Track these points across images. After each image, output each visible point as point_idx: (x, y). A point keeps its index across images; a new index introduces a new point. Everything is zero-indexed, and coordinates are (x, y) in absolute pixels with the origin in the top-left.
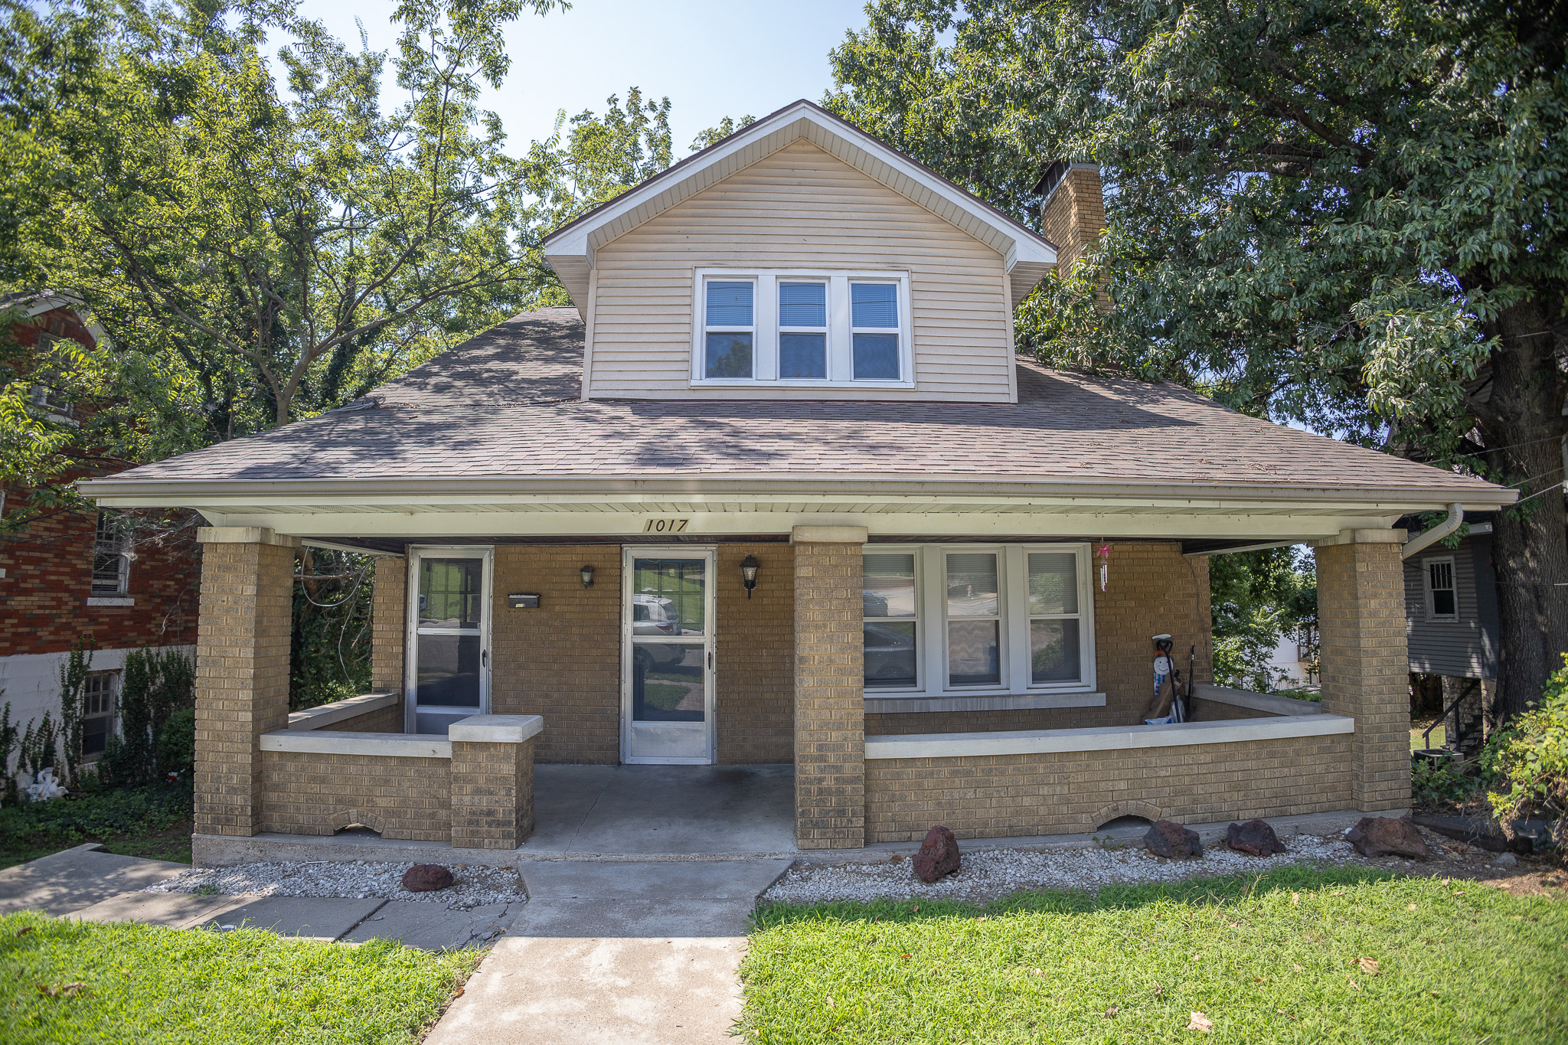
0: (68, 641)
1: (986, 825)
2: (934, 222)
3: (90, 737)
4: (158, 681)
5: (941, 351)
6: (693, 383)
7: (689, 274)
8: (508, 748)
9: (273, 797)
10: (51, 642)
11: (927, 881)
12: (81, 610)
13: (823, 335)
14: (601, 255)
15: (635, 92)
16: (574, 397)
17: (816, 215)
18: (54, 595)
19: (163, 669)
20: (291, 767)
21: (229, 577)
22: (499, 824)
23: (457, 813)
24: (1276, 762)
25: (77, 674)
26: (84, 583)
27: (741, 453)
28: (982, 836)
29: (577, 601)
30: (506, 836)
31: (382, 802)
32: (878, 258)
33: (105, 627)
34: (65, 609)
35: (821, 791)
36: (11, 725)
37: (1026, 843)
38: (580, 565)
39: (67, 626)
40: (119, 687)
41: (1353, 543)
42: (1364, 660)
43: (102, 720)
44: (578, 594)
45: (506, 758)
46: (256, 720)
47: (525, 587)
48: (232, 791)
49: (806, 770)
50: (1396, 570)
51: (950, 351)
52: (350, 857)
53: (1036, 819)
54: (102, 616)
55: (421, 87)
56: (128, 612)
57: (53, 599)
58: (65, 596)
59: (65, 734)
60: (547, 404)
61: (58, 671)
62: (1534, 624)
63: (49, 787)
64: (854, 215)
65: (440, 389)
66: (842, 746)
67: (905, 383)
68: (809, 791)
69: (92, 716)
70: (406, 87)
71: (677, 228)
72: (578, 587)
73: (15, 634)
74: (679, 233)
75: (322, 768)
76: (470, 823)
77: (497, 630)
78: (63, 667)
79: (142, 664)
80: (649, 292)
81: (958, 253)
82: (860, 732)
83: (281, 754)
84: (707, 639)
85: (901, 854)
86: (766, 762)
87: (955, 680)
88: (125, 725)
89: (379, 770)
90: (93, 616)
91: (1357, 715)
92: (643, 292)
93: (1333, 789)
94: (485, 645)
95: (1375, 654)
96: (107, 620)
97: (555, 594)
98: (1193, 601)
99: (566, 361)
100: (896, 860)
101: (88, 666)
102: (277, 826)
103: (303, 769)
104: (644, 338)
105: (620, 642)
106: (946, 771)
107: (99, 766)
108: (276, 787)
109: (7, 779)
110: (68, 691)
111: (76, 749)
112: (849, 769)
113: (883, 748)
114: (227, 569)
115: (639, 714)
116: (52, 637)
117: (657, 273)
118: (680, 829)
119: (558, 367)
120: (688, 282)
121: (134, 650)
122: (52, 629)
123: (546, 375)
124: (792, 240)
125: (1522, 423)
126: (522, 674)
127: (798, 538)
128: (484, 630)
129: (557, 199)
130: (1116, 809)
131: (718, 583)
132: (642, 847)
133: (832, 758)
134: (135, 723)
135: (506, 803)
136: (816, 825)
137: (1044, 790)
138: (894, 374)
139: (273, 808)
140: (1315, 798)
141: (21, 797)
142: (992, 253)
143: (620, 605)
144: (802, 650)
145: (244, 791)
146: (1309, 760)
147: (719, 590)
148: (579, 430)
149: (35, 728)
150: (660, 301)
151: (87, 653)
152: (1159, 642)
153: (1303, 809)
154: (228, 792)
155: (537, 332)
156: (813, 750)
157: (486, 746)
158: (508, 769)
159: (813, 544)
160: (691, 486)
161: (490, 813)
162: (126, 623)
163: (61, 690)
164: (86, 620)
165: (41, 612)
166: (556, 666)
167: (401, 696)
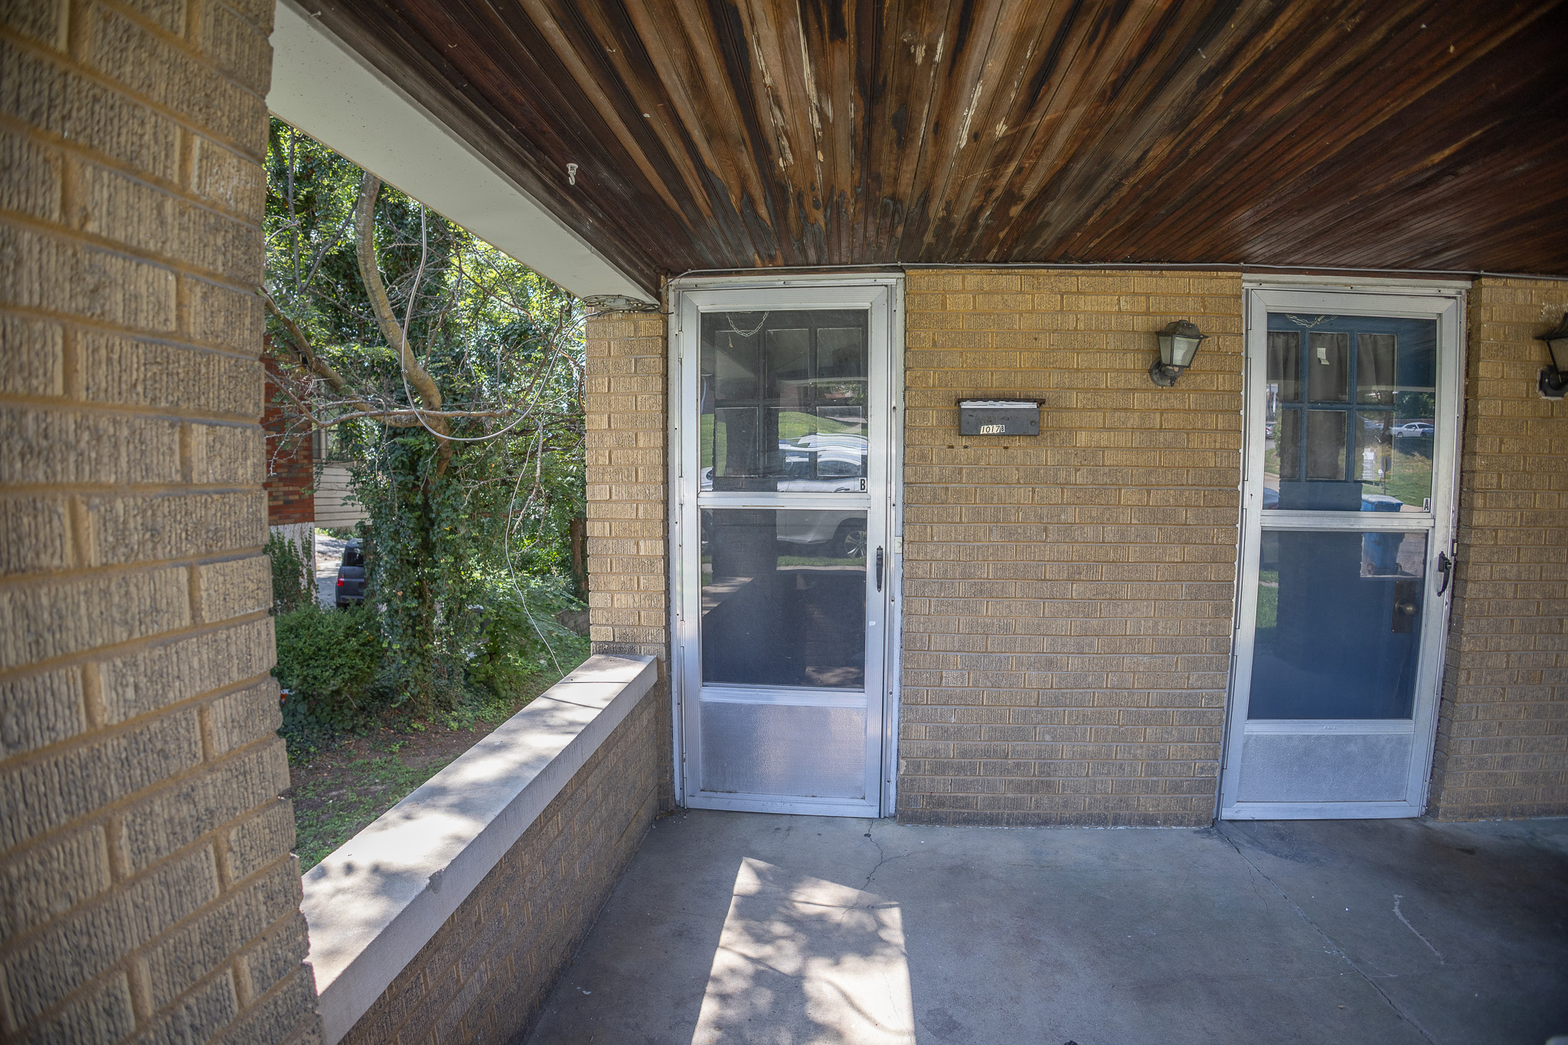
29: (1134, 420)
44: (1135, 400)
47: (994, 382)
72: (1134, 380)
77: (918, 496)
94: (882, 537)
97: (1074, 400)
105: (1236, 526)
126: (988, 609)
128: (878, 498)
143: (1238, 433)
166: (1076, 589)
167: (664, 666)
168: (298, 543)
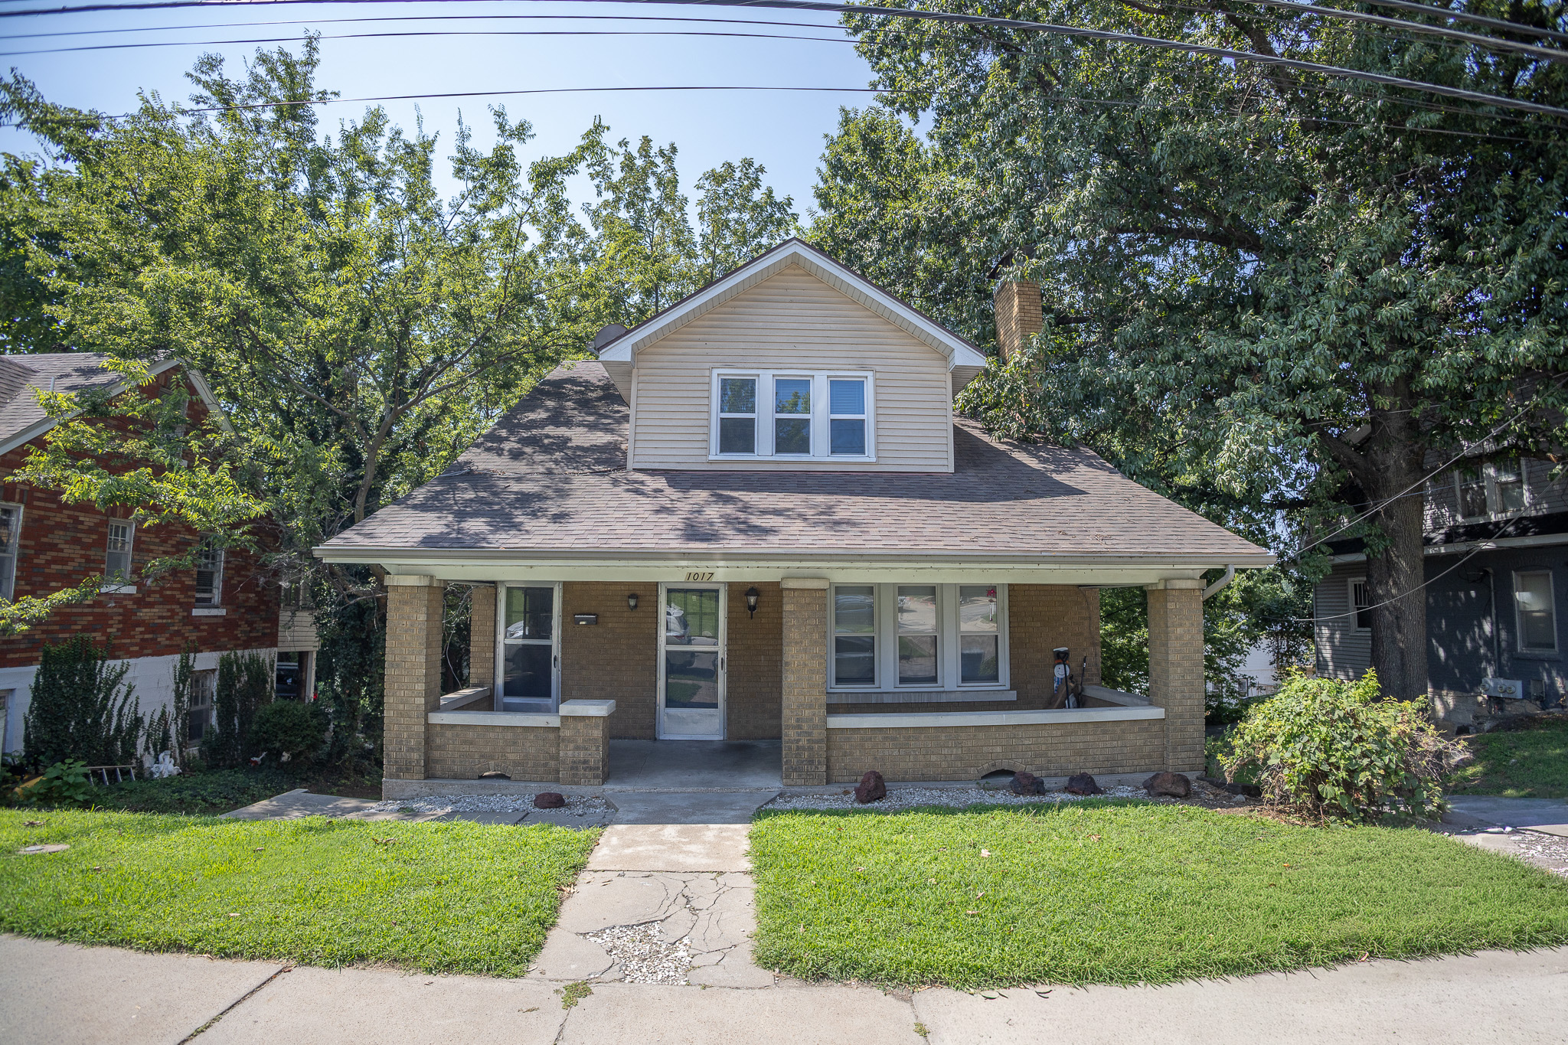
0: (179, 646)
1: (906, 773)
2: (895, 331)
3: (193, 726)
4: (242, 679)
5: (897, 433)
6: (711, 458)
7: (707, 373)
8: (598, 720)
9: (436, 754)
10: (167, 646)
11: (862, 802)
12: (189, 620)
13: (808, 421)
14: (641, 357)
15: (646, 140)
16: (622, 467)
17: (804, 326)
18: (169, 607)
19: (246, 669)
20: (449, 734)
21: (407, 609)
22: (591, 769)
23: (564, 763)
24: (1107, 737)
25: (185, 673)
26: (190, 597)
27: (748, 529)
28: (904, 780)
29: (625, 620)
30: (596, 777)
31: (511, 757)
32: (850, 361)
33: (205, 634)
34: (177, 618)
35: (798, 748)
36: (140, 715)
37: (931, 785)
38: (627, 593)
39: (178, 633)
40: (213, 684)
41: (1166, 589)
42: (1171, 669)
43: (201, 712)
44: (625, 614)
45: (596, 727)
46: (426, 703)
47: (585, 610)
48: (411, 750)
49: (789, 734)
50: (1198, 607)
51: (904, 433)
52: (492, 792)
53: (940, 770)
54: (203, 624)
55: (473, 178)
56: (221, 620)
57: (169, 610)
58: (176, 607)
59: (176, 723)
60: (602, 474)
61: (171, 670)
62: (1394, 641)
63: (168, 766)
64: (833, 326)
65: (516, 455)
66: (812, 719)
67: (867, 459)
68: (790, 748)
69: (194, 708)
70: (460, 178)
71: (698, 337)
72: (625, 609)
73: (142, 640)
74: (699, 340)
75: (470, 734)
76: (572, 768)
77: (565, 640)
78: (175, 667)
79: (230, 665)
80: (678, 387)
81: (912, 355)
82: (823, 711)
83: (442, 725)
84: (721, 649)
85: (850, 789)
86: (763, 738)
87: (903, 680)
88: (219, 716)
89: (509, 735)
90: (196, 623)
91: (1166, 706)
92: (672, 387)
93: (1150, 757)
94: (556, 651)
95: (1179, 665)
96: (206, 627)
97: (608, 614)
98: (1086, 623)
99: (607, 430)
100: (846, 793)
101: (193, 666)
102: (439, 773)
103: (457, 735)
104: (674, 423)
105: (656, 650)
106: (880, 737)
107: (200, 751)
108: (439, 748)
109: (137, 759)
110: (178, 687)
111: (184, 736)
112: (817, 734)
113: (837, 722)
114: (406, 603)
115: (670, 703)
116: (168, 642)
117: (683, 372)
118: (705, 776)
119: (600, 434)
120: (707, 380)
121: (225, 653)
122: (167, 635)
123: (594, 443)
124: (785, 346)
125: (1390, 474)
126: (584, 673)
127: (785, 586)
128: (555, 640)
129: (571, 235)
130: (994, 765)
131: (729, 607)
132: (682, 784)
133: (805, 727)
134: (225, 718)
135: (596, 755)
136: (795, 770)
137: (945, 751)
138: (861, 450)
139: (437, 761)
140: (1136, 763)
141: (147, 775)
142: (937, 356)
143: (657, 623)
144: (787, 658)
145: (419, 750)
146: (1132, 736)
147: (729, 612)
148: (634, 504)
149: (156, 718)
150: (685, 394)
151: (192, 655)
152: (1059, 653)
153: (1127, 769)
154: (408, 751)
155: (576, 392)
156: (793, 722)
157: (583, 718)
158: (598, 733)
159: (794, 590)
160: (718, 557)
161: (585, 762)
162: (220, 630)
163: (174, 687)
164: (191, 628)
165: (160, 621)
166: (609, 668)
167: (493, 689)
168: (267, 661)
